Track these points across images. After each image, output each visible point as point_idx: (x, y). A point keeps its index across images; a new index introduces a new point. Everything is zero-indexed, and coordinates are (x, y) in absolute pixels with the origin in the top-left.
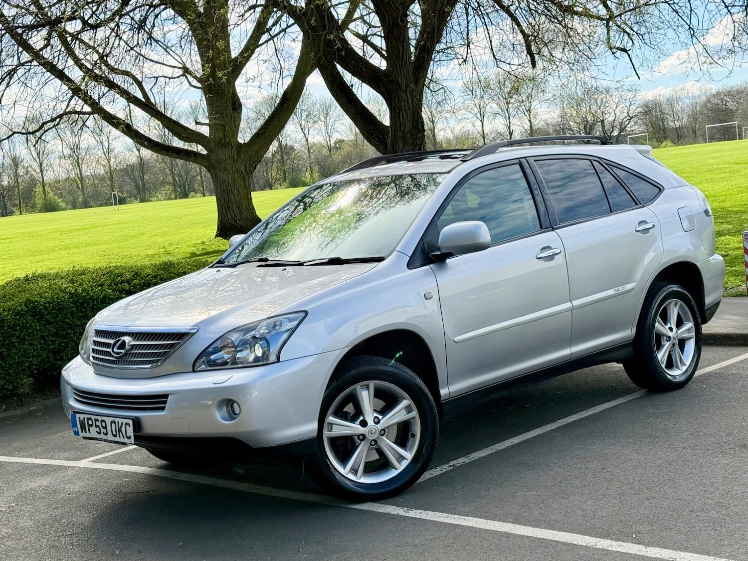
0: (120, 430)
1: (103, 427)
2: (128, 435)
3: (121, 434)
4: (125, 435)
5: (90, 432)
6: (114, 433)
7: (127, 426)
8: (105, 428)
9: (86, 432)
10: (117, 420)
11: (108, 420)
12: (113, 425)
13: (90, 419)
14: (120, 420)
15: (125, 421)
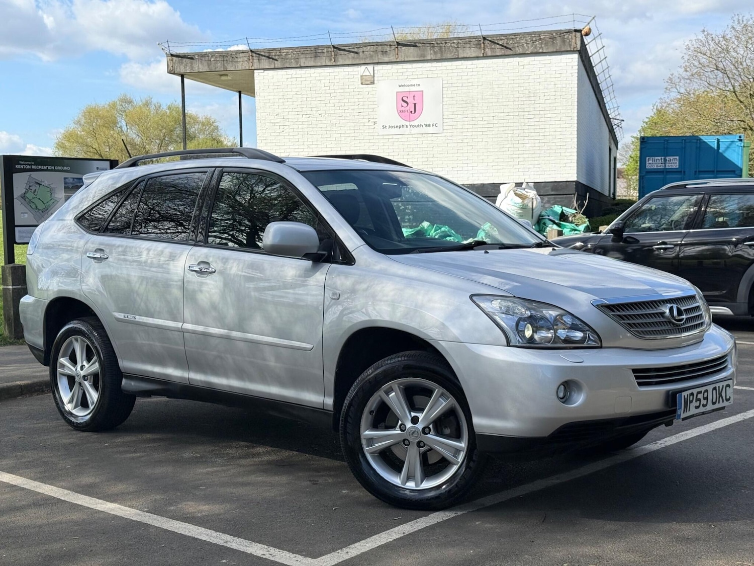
0: (720, 395)
1: (705, 398)
2: (728, 397)
3: (721, 398)
4: (724, 398)
5: (689, 411)
6: (714, 401)
7: (727, 388)
8: (706, 398)
9: (686, 412)
10: (717, 385)
11: (710, 388)
12: (714, 391)
13: (692, 394)
14: (721, 384)
15: (725, 383)
